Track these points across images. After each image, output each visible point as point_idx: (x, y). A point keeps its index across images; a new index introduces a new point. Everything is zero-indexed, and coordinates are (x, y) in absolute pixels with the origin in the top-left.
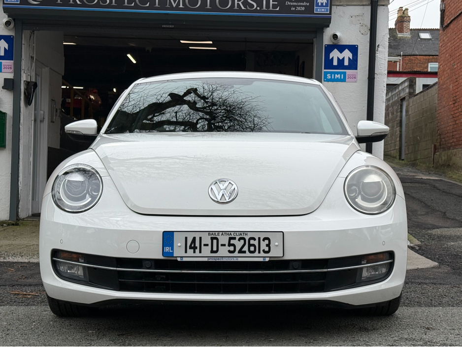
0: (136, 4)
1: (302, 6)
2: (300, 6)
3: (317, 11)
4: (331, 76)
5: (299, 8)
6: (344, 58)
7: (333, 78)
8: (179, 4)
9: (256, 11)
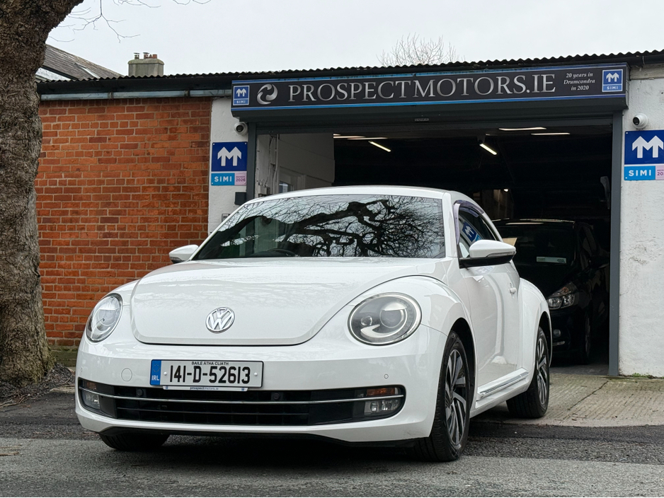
0: (378, 96)
1: (586, 84)
2: (583, 84)
3: (606, 89)
4: (635, 173)
5: (581, 88)
6: (652, 149)
7: (637, 175)
8: (429, 92)
9: (525, 94)
